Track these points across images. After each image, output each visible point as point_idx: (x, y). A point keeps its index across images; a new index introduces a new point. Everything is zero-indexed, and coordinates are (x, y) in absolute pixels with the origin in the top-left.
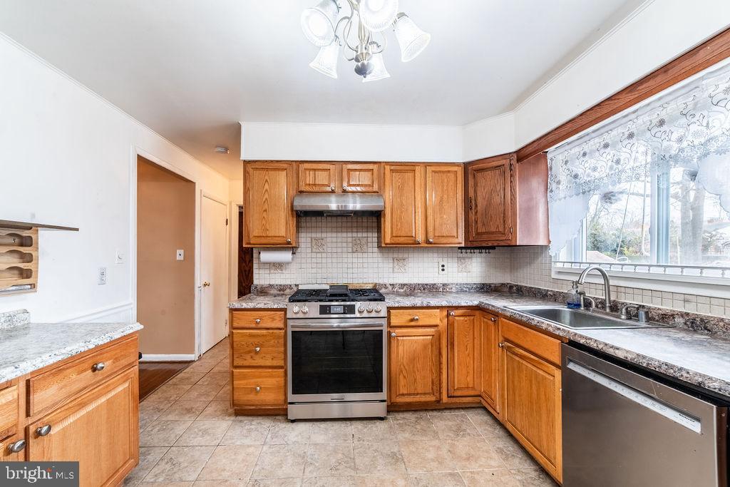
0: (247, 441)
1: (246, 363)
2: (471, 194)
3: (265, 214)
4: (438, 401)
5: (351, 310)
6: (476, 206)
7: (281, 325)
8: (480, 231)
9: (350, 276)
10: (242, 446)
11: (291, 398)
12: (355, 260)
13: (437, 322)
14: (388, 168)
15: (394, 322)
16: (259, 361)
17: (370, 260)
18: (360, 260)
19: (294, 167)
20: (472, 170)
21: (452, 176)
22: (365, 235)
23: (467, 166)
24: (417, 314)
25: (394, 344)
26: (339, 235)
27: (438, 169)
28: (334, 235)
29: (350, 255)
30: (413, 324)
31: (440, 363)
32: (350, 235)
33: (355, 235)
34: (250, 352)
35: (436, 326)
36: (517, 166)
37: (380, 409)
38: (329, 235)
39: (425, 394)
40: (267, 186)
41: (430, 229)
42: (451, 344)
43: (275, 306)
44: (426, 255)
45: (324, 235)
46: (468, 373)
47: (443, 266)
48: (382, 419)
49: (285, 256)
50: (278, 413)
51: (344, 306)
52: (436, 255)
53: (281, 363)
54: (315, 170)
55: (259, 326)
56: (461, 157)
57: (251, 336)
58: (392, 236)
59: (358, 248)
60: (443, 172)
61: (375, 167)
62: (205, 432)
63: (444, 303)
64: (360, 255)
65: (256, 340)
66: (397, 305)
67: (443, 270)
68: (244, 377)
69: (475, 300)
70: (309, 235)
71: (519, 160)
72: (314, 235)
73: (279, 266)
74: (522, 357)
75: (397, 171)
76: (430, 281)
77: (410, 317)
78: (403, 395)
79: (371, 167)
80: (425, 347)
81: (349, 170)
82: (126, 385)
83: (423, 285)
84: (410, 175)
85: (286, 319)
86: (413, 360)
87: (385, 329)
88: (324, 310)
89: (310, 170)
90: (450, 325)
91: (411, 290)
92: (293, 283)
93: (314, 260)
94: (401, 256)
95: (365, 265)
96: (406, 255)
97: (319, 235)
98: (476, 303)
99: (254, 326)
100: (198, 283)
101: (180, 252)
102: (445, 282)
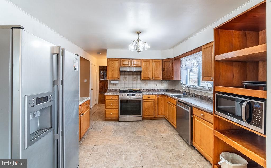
0: (110, 125)
1: (109, 108)
2: (164, 67)
3: (112, 72)
4: (155, 117)
5: (134, 95)
6: (165, 70)
7: (117, 99)
8: (165, 76)
9: (133, 87)
11: (120, 116)
12: (134, 83)
13: (155, 98)
14: (143, 60)
15: (144, 98)
16: (112, 107)
17: (138, 83)
18: (136, 83)
19: (120, 60)
20: (164, 61)
21: (159, 62)
22: (137, 76)
23: (162, 60)
24: (150, 96)
25: (144, 103)
26: (130, 76)
27: (155, 61)
28: (129, 76)
29: (133, 82)
30: (148, 99)
31: (155, 108)
32: (133, 76)
33: (134, 76)
34: (109, 105)
35: (154, 99)
36: (174, 61)
37: (140, 119)
38: (128, 76)
39: (151, 115)
40: (113, 65)
41: (153, 76)
42: (158, 103)
43: (116, 94)
44: (152, 82)
45: (126, 76)
46: (162, 110)
48: (141, 121)
49: (117, 82)
50: (117, 120)
51: (133, 94)
52: (155, 82)
53: (117, 108)
54: (125, 61)
55: (112, 99)
56: (161, 58)
57: (110, 101)
58: (144, 77)
59: (135, 80)
60: (156, 61)
61: (140, 60)
63: (156, 94)
64: (136, 82)
65: (111, 102)
66: (145, 94)
67: (157, 86)
68: (108, 111)
69: (163, 93)
70: (123, 76)
71: (174, 60)
72: (124, 76)
73: (115, 84)
74: (171, 105)
75: (145, 61)
76: (154, 89)
77: (148, 97)
78: (146, 115)
80: (151, 104)
81: (133, 61)
83: (152, 89)
84: (148, 62)
85: (119, 97)
86: (148, 107)
87: (142, 100)
88: (128, 95)
89: (124, 61)
90: (157, 99)
91: (149, 91)
92: (118, 89)
93: (124, 83)
94: (146, 82)
95: (137, 84)
96: (147, 82)
97: (125, 76)
98: (164, 94)
99: (111, 99)
100: (90, 89)
101: (86, 80)
102: (157, 89)
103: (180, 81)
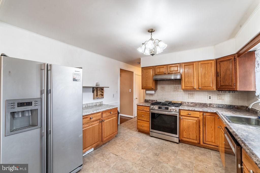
0: (139, 137)
1: (140, 119)
2: (218, 70)
3: (147, 81)
4: (199, 143)
5: (167, 109)
6: (220, 75)
7: (149, 111)
8: (222, 84)
9: (173, 99)
10: (138, 138)
11: (151, 130)
12: (175, 94)
13: (198, 116)
14: (183, 65)
15: (182, 114)
16: (143, 119)
17: (180, 94)
18: (176, 94)
19: (154, 68)
20: (218, 62)
21: (210, 64)
22: (178, 86)
23: (217, 60)
24: (190, 113)
25: (182, 121)
26: (170, 86)
27: (203, 63)
28: (168, 86)
29: (173, 92)
30: (189, 116)
31: (200, 131)
32: (173, 86)
33: (175, 86)
34: (141, 116)
35: (198, 118)
36: (238, 59)
37: (177, 140)
38: (166, 86)
39: (193, 139)
40: (147, 74)
41: (200, 84)
42: (204, 125)
43: (147, 105)
45: (165, 86)
46: (212, 136)
47: (210, 97)
48: (177, 143)
49: (153, 92)
50: (147, 133)
51: (165, 107)
52: (207, 93)
53: (149, 121)
54: (160, 68)
55: (144, 110)
56: (213, 57)
57: (142, 112)
58: (185, 87)
59: (176, 90)
60: (205, 63)
61: (179, 65)
62: (131, 133)
63: (201, 110)
64: (176, 92)
65: (143, 114)
66: (183, 109)
67: (210, 98)
68: (140, 122)
69: (214, 110)
70: (160, 86)
71: (238, 57)
72: (162, 86)
73: (152, 95)
75: (187, 65)
76: (204, 102)
77: (187, 113)
78: (185, 138)
79: (177, 65)
80: (193, 124)
81: (170, 67)
82: (115, 117)
83: (200, 103)
84: (192, 66)
85: (150, 109)
86: (189, 127)
87: (178, 116)
88: (159, 108)
89: (158, 68)
90: (204, 118)
91: (195, 105)
92: (156, 99)
93: (162, 93)
94: (191, 93)
95: (178, 95)
96: (194, 93)
97: (163, 86)
98: (215, 111)
99: (142, 110)
100: (134, 98)
101: (130, 90)
102: (211, 103)
103: (254, 92)
